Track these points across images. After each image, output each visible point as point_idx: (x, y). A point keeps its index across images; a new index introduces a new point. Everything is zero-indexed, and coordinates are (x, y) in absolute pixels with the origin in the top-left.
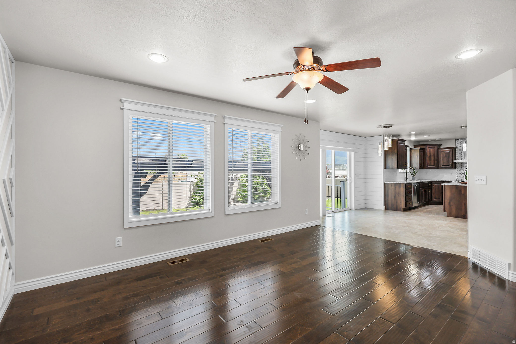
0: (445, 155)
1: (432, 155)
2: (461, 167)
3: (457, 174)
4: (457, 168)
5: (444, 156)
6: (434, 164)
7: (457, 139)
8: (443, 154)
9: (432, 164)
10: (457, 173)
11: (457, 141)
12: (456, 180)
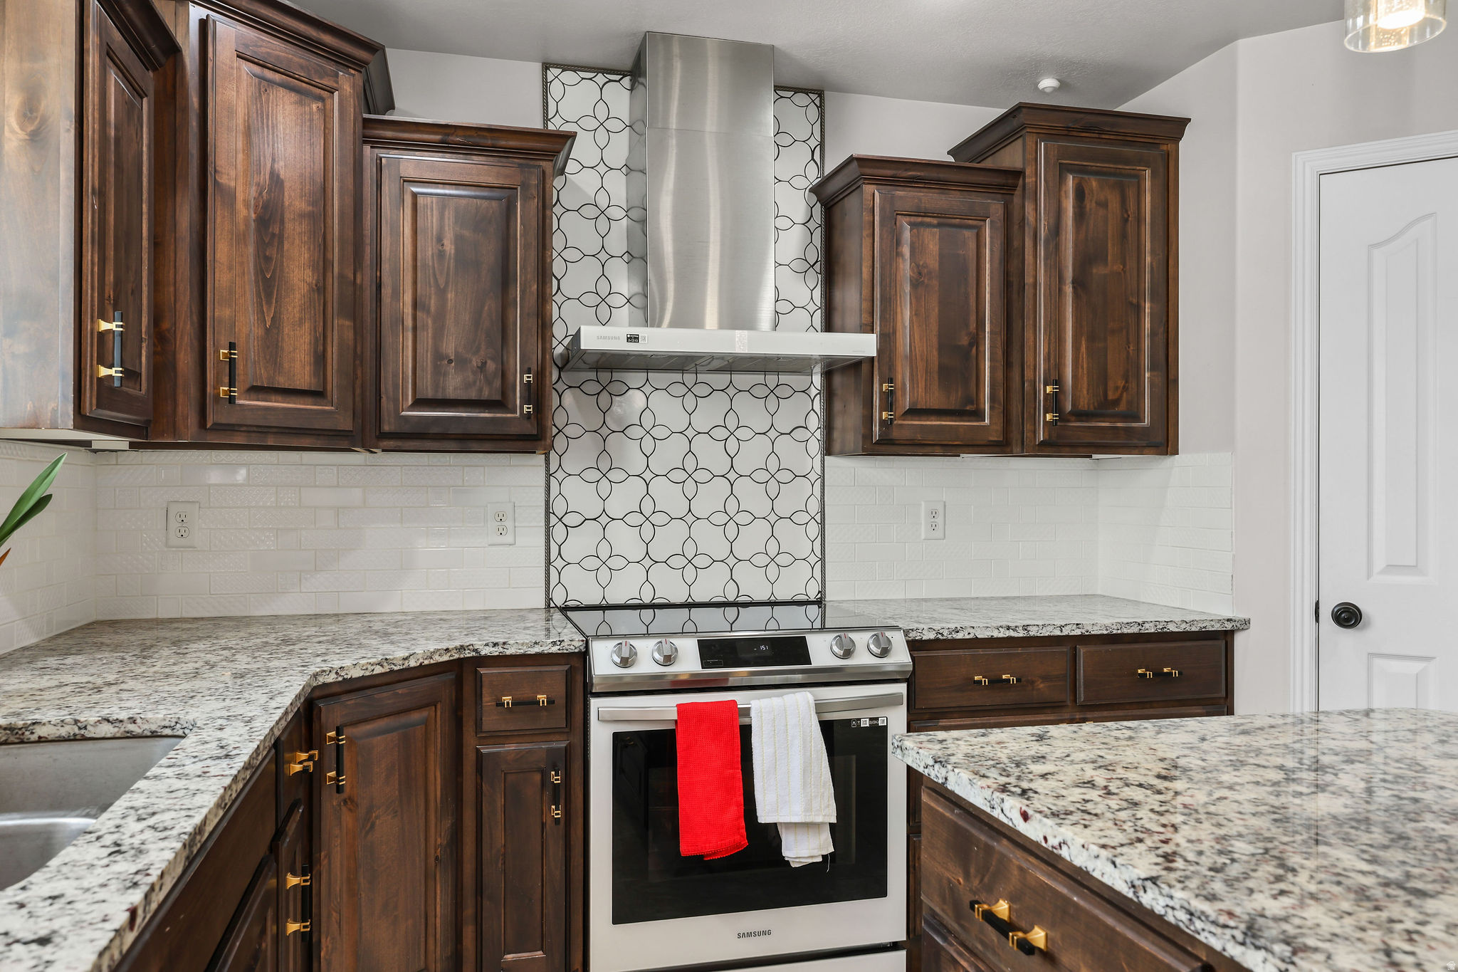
0: (449, 247)
1: (295, 201)
2: (602, 433)
3: (559, 532)
4: (560, 443)
5: (441, 254)
6: (320, 360)
7: (565, 67)
8: (430, 220)
9: (302, 376)
10: (559, 507)
11: (556, 89)
12: (549, 599)
